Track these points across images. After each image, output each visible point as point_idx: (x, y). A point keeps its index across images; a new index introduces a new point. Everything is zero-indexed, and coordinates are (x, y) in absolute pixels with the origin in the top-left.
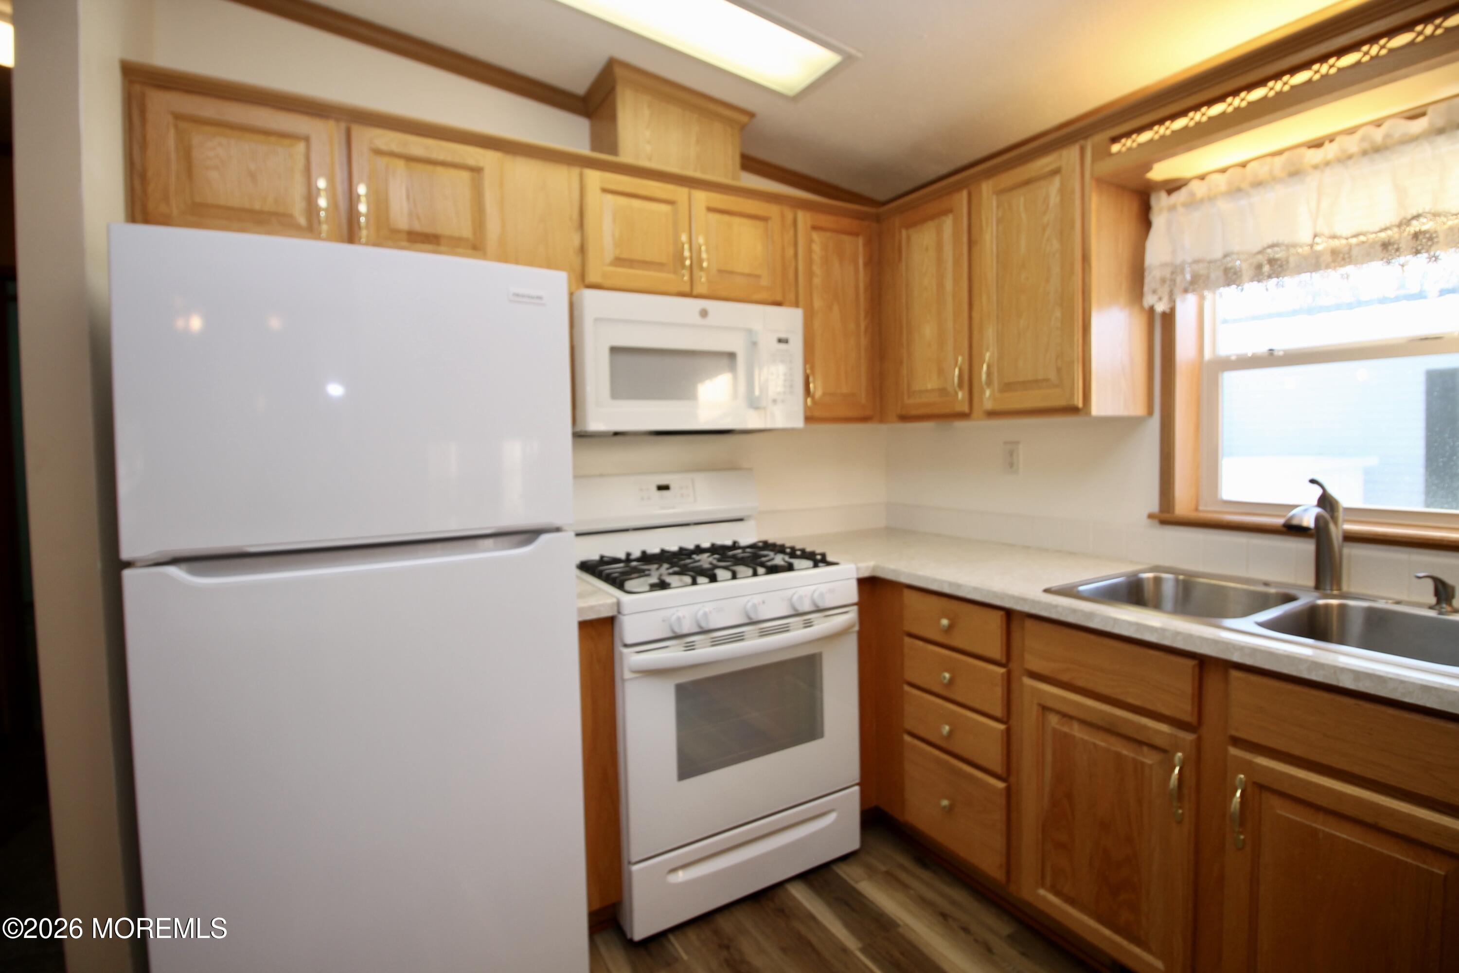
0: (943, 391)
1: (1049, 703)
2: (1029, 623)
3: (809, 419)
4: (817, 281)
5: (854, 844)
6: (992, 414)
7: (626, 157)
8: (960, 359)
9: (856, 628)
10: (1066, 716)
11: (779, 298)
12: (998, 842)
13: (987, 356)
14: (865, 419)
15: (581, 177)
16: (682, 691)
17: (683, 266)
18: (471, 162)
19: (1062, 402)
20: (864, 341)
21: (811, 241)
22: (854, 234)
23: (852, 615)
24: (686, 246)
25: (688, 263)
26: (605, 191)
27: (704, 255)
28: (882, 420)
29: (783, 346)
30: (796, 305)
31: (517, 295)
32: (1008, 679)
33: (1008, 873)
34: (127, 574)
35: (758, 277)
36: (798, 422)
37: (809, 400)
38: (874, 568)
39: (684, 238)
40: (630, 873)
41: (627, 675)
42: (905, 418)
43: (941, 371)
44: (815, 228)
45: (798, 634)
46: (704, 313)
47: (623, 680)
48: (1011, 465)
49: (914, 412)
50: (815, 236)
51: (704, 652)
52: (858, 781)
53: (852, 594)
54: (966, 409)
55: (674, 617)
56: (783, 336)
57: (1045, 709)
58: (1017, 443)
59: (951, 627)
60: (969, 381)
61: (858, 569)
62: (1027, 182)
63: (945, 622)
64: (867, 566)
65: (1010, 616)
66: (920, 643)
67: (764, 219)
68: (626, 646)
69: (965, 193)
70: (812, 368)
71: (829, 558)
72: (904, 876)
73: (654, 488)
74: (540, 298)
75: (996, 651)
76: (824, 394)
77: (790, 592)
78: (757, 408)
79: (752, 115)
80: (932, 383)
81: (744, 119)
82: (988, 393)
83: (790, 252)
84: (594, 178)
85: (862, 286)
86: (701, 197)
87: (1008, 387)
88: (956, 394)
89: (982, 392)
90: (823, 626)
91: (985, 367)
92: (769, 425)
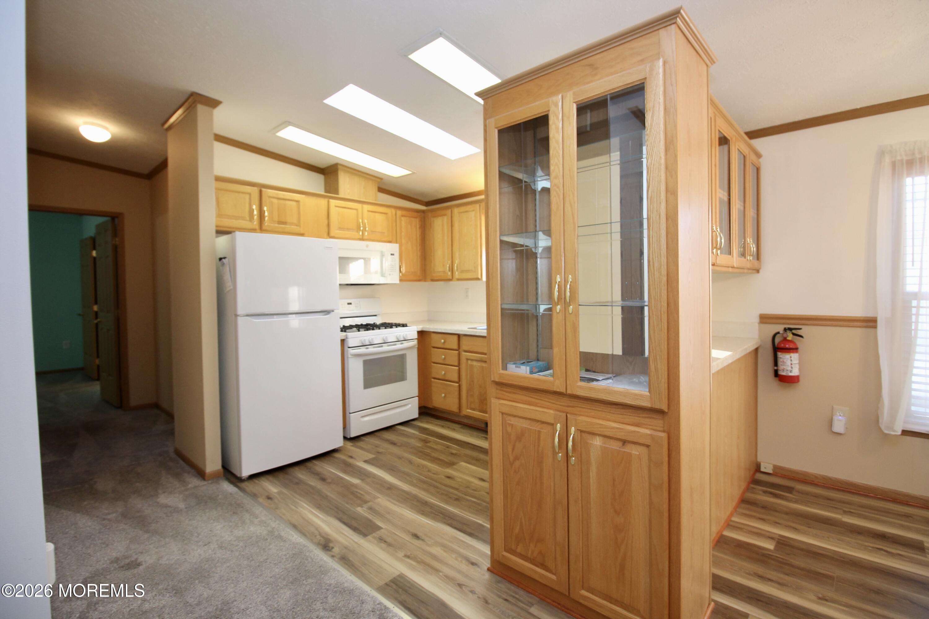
0: (444, 272)
1: (468, 358)
2: (464, 338)
3: (401, 280)
4: (403, 234)
5: (416, 415)
6: (458, 280)
7: (341, 195)
8: (449, 262)
9: (417, 346)
10: (472, 360)
11: (391, 240)
12: (456, 401)
13: (457, 261)
14: (419, 280)
15: (328, 202)
16: (366, 363)
17: (360, 230)
18: (296, 199)
19: (475, 277)
20: (419, 254)
21: (401, 220)
22: (416, 218)
23: (415, 342)
24: (361, 224)
25: (362, 228)
26: (336, 206)
27: (367, 226)
28: (425, 281)
29: (392, 256)
30: (397, 243)
31: (327, 247)
32: (459, 355)
33: (460, 410)
34: (239, 318)
35: (384, 233)
36: (398, 282)
37: (401, 274)
38: (423, 328)
39: (361, 221)
40: (349, 417)
41: (350, 356)
42: (433, 280)
43: (444, 266)
44: (403, 216)
45: (399, 346)
46: (367, 246)
47: (348, 357)
48: (467, 296)
49: (436, 278)
50: (403, 218)
51: (371, 349)
52: (417, 395)
53: (415, 336)
54: (451, 278)
55: (363, 340)
56: (392, 253)
57: (467, 359)
58: (468, 289)
59: (444, 342)
60: (452, 269)
61: (417, 328)
62: (466, 212)
63: (443, 341)
64: (420, 328)
65: (459, 336)
66: (436, 349)
67: (386, 214)
68: (349, 347)
69: (450, 210)
70: (402, 264)
71: (408, 325)
72: (432, 422)
73: (347, 304)
74: (332, 248)
75: (456, 347)
76: (406, 272)
77: (397, 334)
78: (384, 277)
79: (381, 179)
80: (441, 269)
81: (379, 180)
82: (457, 273)
83: (394, 224)
84: (333, 202)
85: (418, 236)
86: (366, 207)
87: (462, 271)
88: (448, 273)
89: (455, 273)
90: (406, 345)
91: (456, 265)
92: (388, 282)
